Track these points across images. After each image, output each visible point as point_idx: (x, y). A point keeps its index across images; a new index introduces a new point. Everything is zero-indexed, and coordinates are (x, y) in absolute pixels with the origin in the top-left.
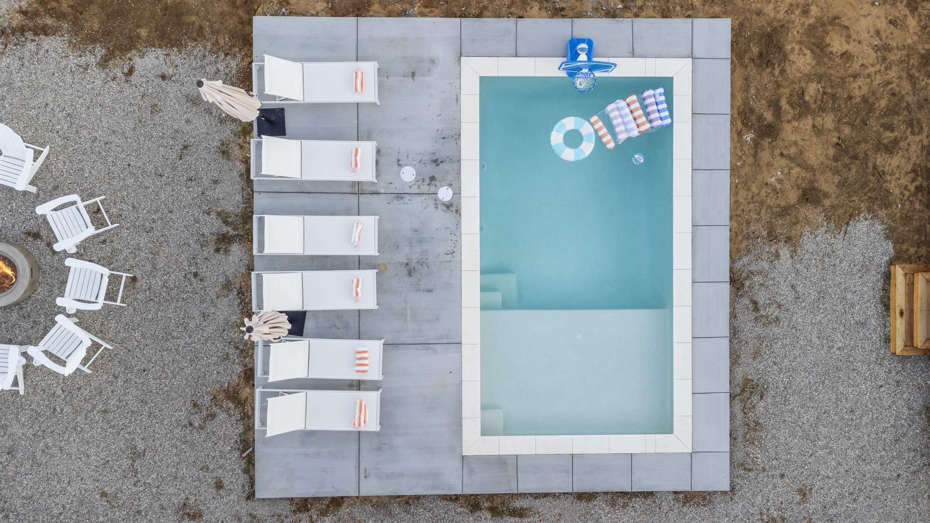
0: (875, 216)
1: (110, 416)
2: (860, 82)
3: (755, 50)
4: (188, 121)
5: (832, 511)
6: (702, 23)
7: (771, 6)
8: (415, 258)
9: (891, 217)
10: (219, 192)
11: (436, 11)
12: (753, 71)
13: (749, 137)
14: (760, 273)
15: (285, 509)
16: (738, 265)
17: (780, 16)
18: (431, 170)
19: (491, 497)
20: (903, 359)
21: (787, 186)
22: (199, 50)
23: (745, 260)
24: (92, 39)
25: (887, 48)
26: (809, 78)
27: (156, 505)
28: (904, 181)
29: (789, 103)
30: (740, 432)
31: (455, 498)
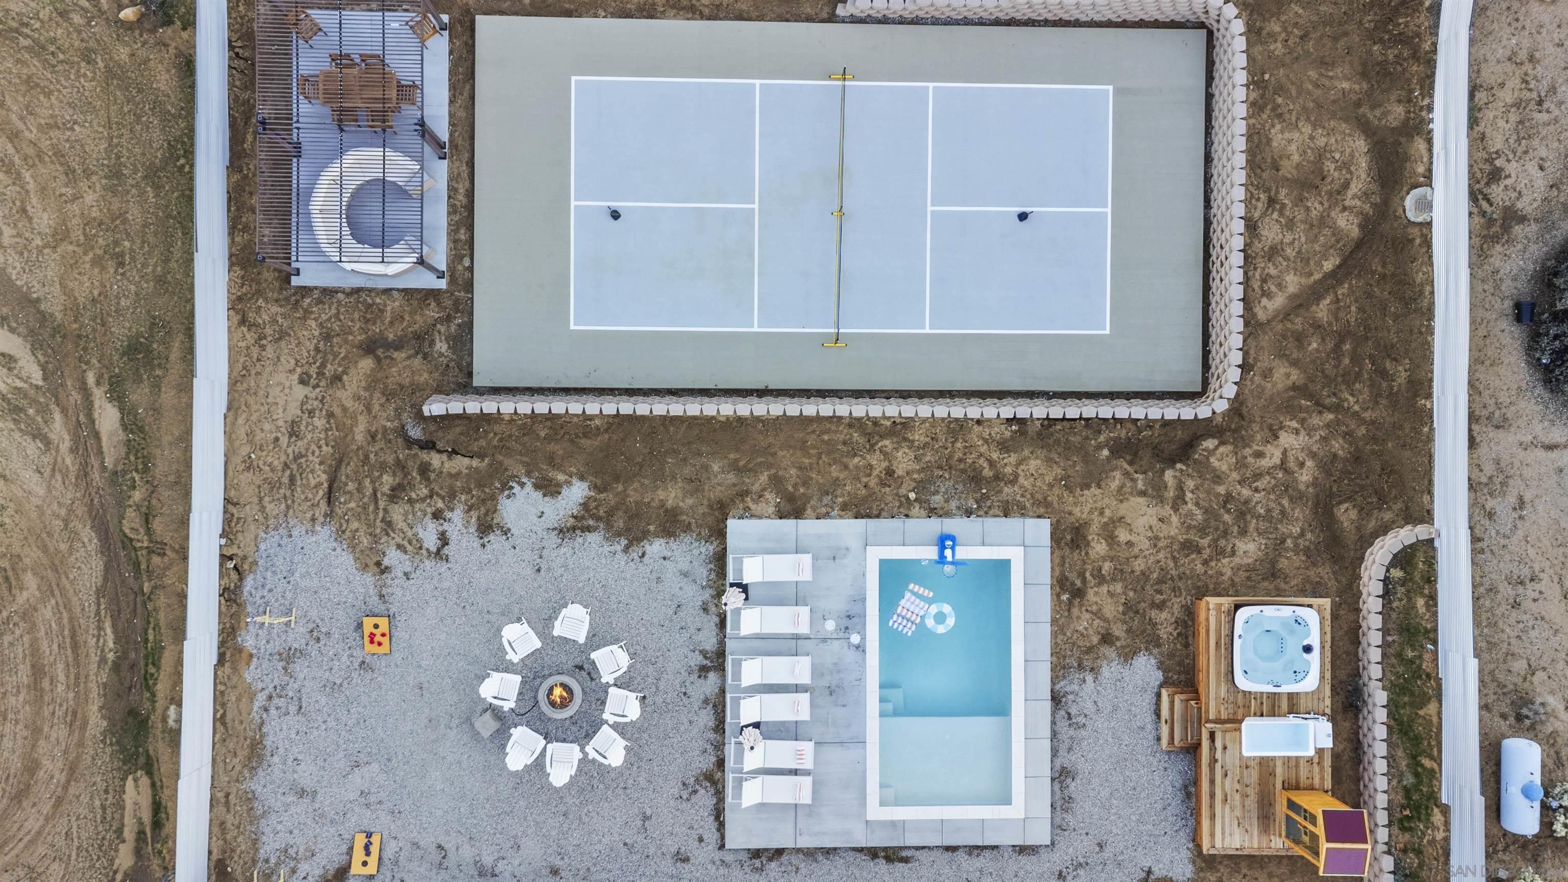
0: (1151, 653)
1: (629, 791)
2: (1140, 561)
3: (1069, 537)
4: (681, 588)
5: (1121, 858)
6: (1031, 522)
7: (1078, 509)
8: (834, 683)
9: (1161, 654)
10: (701, 637)
11: (850, 513)
12: (1067, 551)
13: (1065, 597)
14: (1072, 693)
15: (744, 856)
16: (1057, 687)
17: (1084, 516)
18: (846, 622)
19: (885, 849)
20: (1169, 753)
21: (1091, 632)
22: (687, 539)
23: (1062, 683)
24: (619, 534)
25: (1157, 538)
26: (1104, 559)
27: (659, 852)
28: (1170, 629)
29: (1092, 575)
30: (1058, 804)
31: (860, 850)
